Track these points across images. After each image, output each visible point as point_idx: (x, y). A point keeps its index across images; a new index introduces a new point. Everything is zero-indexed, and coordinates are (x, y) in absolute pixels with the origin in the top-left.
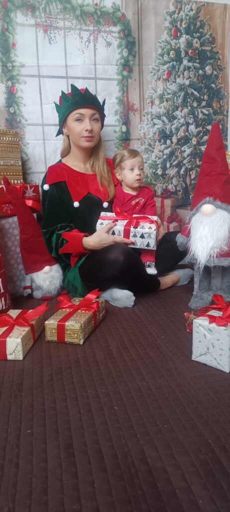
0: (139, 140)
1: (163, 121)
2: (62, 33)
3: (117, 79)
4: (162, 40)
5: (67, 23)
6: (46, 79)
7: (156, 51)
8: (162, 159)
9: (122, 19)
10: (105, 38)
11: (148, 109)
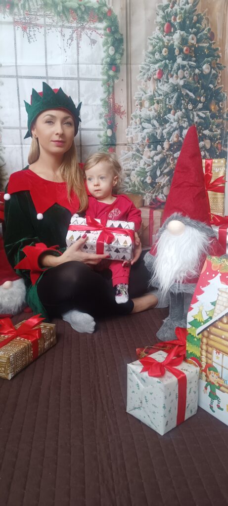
0: (126, 145)
1: (153, 125)
2: (42, 30)
3: (103, 80)
4: (153, 36)
5: (47, 19)
6: (25, 80)
7: (146, 48)
8: (152, 166)
9: (108, 14)
10: (89, 35)
11: (137, 111)
